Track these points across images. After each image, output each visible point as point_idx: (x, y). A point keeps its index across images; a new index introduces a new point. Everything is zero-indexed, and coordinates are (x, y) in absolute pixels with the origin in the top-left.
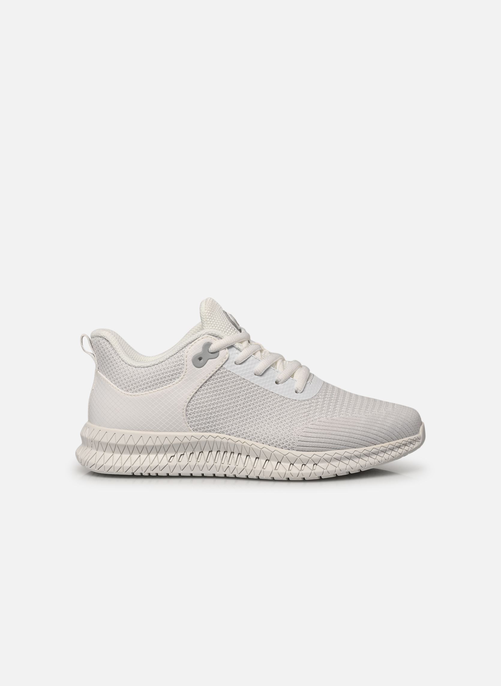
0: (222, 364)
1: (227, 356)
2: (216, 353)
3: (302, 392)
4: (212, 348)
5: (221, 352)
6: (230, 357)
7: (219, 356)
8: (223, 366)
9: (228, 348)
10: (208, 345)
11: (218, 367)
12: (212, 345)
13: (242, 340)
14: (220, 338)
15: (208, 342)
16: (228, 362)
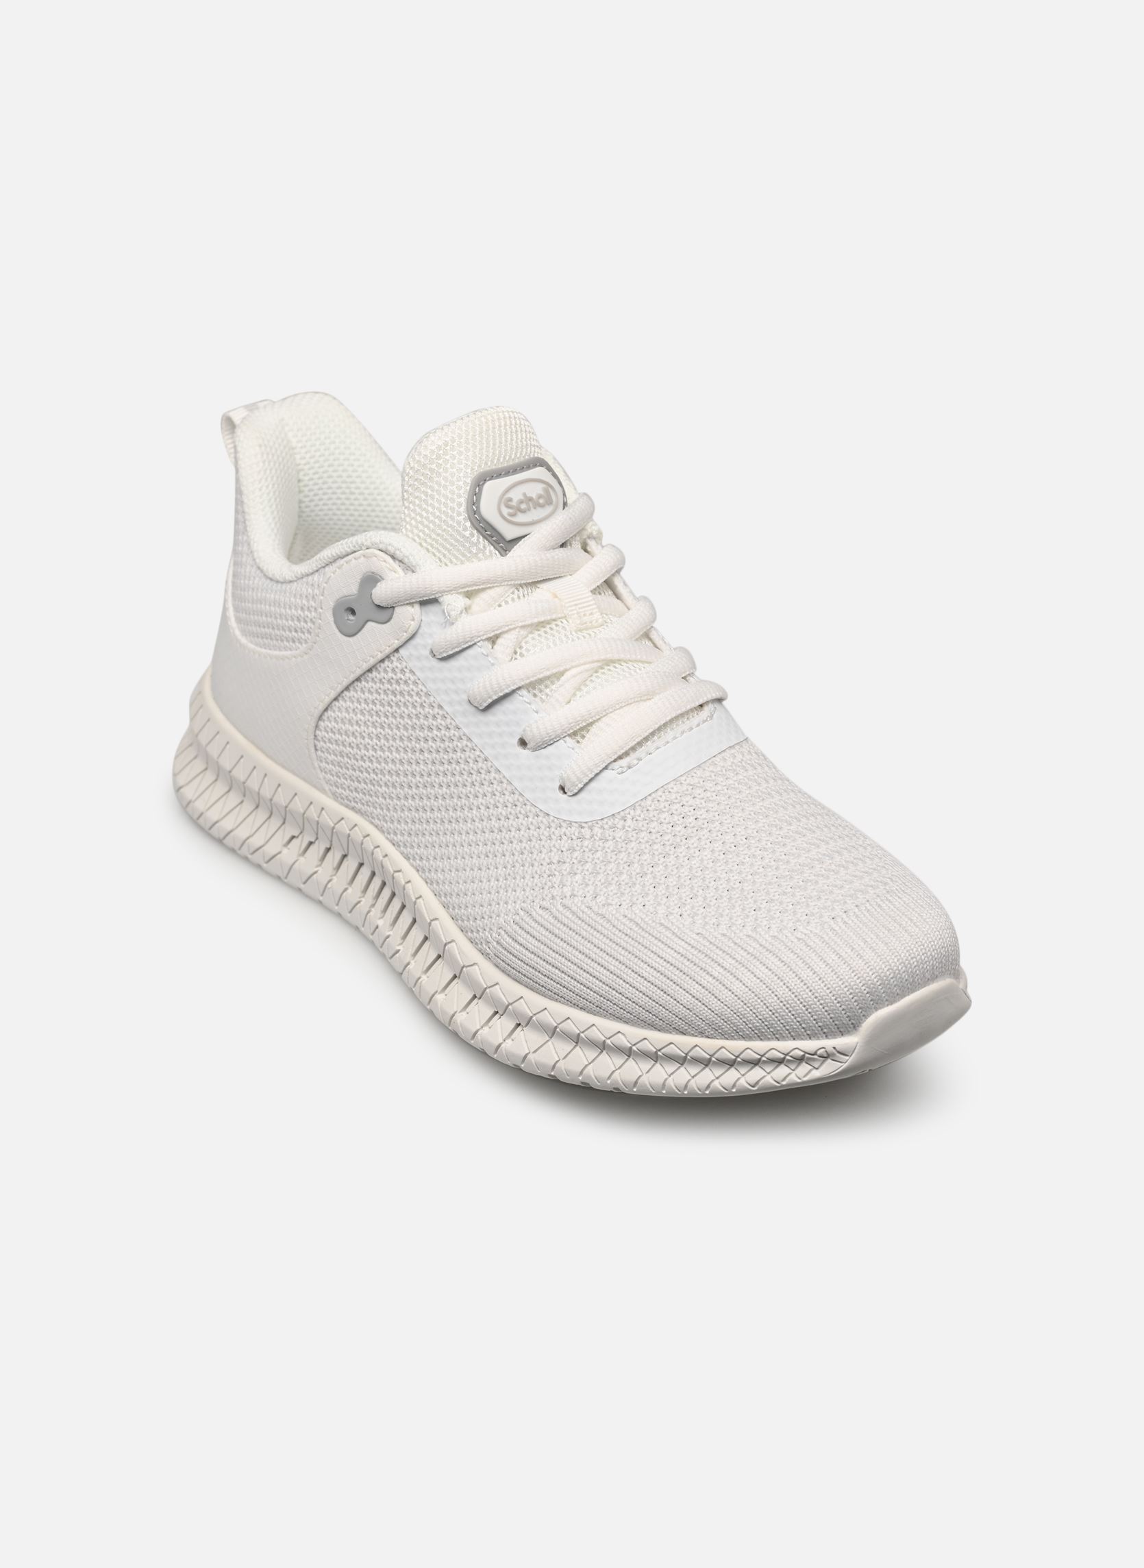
0: (396, 643)
1: (413, 626)
2: (385, 611)
3: (574, 795)
4: (381, 593)
5: (397, 610)
6: (420, 631)
7: (392, 621)
8: (402, 651)
9: (423, 603)
10: (371, 580)
11: (388, 651)
12: (379, 584)
13: (470, 586)
14: (409, 568)
15: (373, 573)
16: (413, 642)
